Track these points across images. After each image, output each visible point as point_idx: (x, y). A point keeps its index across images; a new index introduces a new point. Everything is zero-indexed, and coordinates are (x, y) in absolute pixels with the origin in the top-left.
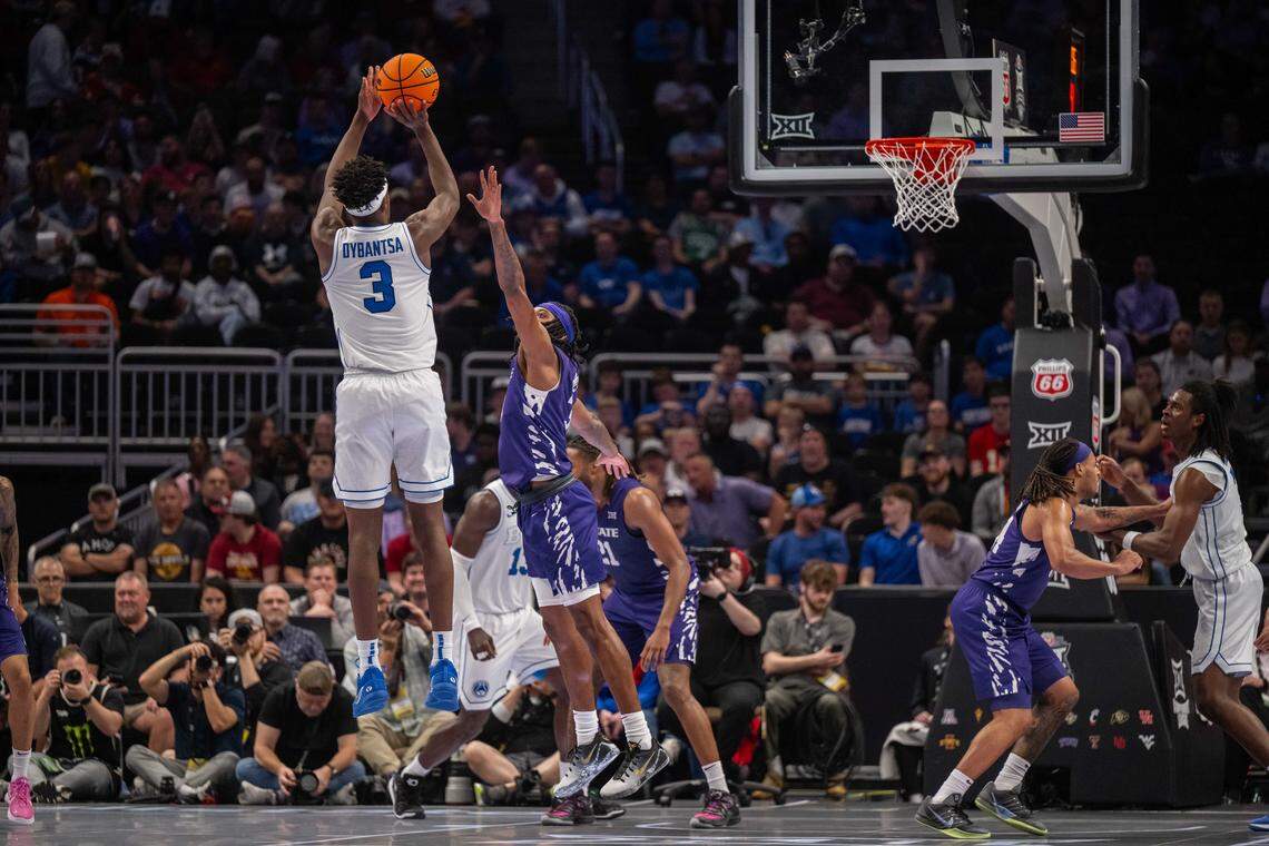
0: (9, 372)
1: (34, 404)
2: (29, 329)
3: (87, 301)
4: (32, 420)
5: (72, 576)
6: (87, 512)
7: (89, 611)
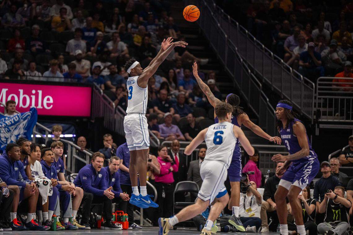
0: (323, 98)
1: (331, 109)
2: (330, 85)
3: (349, 77)
4: (330, 114)
5: (342, 164)
6: (348, 144)
7: (348, 176)
